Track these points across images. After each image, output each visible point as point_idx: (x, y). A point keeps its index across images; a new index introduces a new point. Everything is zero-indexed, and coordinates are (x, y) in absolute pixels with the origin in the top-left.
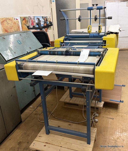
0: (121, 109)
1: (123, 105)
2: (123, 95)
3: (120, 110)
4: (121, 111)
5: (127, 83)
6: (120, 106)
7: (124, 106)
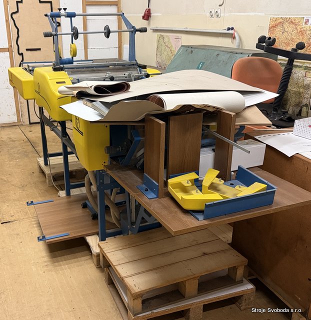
0: (34, 225)
1: (32, 233)
2: (43, 257)
3: (33, 223)
4: (32, 221)
5: (50, 314)
6: (36, 229)
7: (30, 232)
